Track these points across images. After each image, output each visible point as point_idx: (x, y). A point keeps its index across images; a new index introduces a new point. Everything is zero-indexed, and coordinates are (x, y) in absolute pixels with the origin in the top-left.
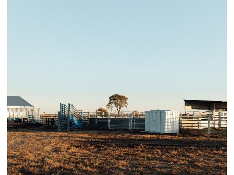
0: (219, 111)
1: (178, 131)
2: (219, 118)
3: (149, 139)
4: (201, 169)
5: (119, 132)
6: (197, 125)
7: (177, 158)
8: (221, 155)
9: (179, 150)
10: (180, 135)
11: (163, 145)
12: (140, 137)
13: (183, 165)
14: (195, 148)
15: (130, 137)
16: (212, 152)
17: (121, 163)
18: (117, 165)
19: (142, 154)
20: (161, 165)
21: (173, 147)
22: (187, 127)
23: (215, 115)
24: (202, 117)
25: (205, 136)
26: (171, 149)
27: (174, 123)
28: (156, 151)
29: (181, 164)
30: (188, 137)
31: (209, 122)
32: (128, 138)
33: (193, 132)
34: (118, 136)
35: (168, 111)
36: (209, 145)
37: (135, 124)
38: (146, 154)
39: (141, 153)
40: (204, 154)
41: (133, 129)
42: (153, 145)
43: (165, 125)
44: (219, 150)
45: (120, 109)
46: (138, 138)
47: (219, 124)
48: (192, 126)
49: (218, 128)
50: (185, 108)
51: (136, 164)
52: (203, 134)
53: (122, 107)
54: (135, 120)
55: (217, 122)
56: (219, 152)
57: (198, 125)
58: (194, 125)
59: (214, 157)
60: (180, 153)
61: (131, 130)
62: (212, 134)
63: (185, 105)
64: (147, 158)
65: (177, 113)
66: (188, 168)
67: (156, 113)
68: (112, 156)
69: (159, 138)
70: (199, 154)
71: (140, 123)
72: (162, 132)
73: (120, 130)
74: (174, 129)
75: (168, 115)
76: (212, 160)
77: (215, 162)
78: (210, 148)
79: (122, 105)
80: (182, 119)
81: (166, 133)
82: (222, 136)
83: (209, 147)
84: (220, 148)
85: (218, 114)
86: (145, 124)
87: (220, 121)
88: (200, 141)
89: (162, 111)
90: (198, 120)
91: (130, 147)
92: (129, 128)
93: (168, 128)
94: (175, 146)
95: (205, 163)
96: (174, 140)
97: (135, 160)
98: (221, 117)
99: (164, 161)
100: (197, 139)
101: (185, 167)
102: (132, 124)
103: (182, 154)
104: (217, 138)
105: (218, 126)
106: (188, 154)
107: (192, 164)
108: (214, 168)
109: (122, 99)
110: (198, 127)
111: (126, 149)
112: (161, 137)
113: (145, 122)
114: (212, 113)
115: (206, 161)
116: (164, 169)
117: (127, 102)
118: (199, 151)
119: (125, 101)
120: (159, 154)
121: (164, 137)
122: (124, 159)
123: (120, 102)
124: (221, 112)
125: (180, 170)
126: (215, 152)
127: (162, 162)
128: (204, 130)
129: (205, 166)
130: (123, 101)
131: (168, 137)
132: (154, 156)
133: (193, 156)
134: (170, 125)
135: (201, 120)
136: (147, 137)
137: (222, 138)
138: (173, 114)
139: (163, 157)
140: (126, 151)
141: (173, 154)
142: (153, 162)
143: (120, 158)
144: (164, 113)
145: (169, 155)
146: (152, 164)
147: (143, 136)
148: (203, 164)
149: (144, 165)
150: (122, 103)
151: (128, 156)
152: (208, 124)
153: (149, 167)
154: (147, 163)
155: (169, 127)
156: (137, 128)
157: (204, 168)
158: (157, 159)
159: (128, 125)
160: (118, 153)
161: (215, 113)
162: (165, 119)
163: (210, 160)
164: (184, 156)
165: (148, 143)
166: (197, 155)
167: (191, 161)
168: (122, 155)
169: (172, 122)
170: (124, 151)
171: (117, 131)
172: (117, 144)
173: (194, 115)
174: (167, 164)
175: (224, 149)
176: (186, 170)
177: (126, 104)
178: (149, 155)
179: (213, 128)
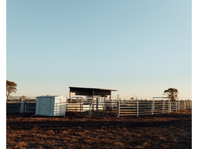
0: (97, 97)
1: (65, 114)
2: (97, 102)
3: (40, 121)
4: (90, 145)
5: (11, 115)
6: (79, 108)
7: (68, 137)
8: (102, 133)
9: (69, 130)
10: (67, 117)
11: (54, 126)
12: (32, 120)
13: (75, 142)
14: (81, 128)
15: (23, 120)
16: (96, 131)
17: (21, 144)
18: (17, 146)
19: (38, 135)
20: (57, 144)
21: (63, 128)
22: (72, 110)
23: (94, 100)
24: (84, 102)
25: (87, 118)
26: (61, 129)
27: (62, 107)
28: (50, 132)
29: (73, 142)
30: (73, 119)
31: (90, 106)
32: (21, 121)
33: (78, 114)
34: (11, 119)
35: (57, 97)
36: (92, 125)
37: (26, 108)
38: (41, 135)
39: (36, 134)
40: (89, 132)
41: (24, 113)
42: (46, 126)
43: (54, 109)
44: (100, 128)
45: (9, 94)
46: (30, 121)
47: (97, 107)
48: (76, 110)
49: (96, 111)
50: (70, 94)
51: (35, 144)
52: (85, 116)
53: (11, 93)
54: (26, 105)
55: (95, 106)
56: (101, 130)
57: (81, 109)
58: (77, 108)
59: (98, 135)
60: (71, 132)
61: (22, 114)
62: (92, 115)
63: (70, 92)
64: (44, 138)
65: (64, 98)
66: (80, 145)
67: (46, 98)
68: (10, 138)
69: (49, 120)
70: (85, 133)
71: (31, 107)
72: (51, 115)
73: (11, 114)
74: (62, 112)
75: (57, 100)
76: (98, 137)
77: (100, 138)
78: (93, 128)
79: (11, 90)
80: (68, 104)
81: (55, 115)
82: (100, 117)
83: (92, 126)
84: (101, 127)
85: (96, 99)
86: (35, 108)
87: (97, 105)
88: (84, 122)
89: (52, 97)
90: (81, 105)
91: (25, 129)
92: (21, 112)
93: (56, 112)
94: (65, 127)
95: (93, 140)
96: (63, 122)
97: (33, 141)
98: (99, 101)
99: (58, 140)
100: (81, 120)
101: (77, 144)
102: (24, 108)
103: (72, 133)
104: (96, 119)
105: (96, 109)
106: (77, 133)
107: (82, 141)
108: (100, 143)
109: (11, 85)
110: (81, 110)
111: (22, 131)
112: (51, 119)
113: (35, 106)
114: (92, 99)
115: (93, 138)
116: (60, 147)
117: (16, 88)
118: (85, 130)
119: (14, 87)
120: (53, 134)
121: (54, 119)
122: (22, 141)
123: (9, 87)
124: (98, 97)
125: (73, 147)
126: (98, 130)
127: (57, 141)
128: (85, 113)
129: (93, 142)
130: (12, 87)
131: (57, 119)
132: (49, 136)
133: (82, 135)
134: (59, 109)
135: (83, 104)
136: (39, 120)
137: (101, 119)
138: (61, 99)
139: (57, 137)
140: (22, 133)
141: (64, 134)
142: (49, 142)
143: (18, 140)
144: (53, 98)
145: (62, 134)
146: (49, 143)
147: (34, 119)
148: (91, 141)
149: (42, 145)
150: (11, 89)
151: (25, 137)
152: (90, 107)
153: (46, 146)
154: (44, 143)
155: (58, 110)
156: (28, 112)
157: (92, 144)
158: (52, 139)
159: (20, 109)
160: (15, 135)
161: (94, 98)
162: (54, 104)
163: (96, 137)
164: (75, 135)
165: (40, 125)
166: (84, 134)
167: (81, 139)
168: (19, 136)
169: (60, 106)
170: (20, 133)
171: (9, 115)
172: (12, 126)
173: (78, 100)
174: (61, 142)
175: (104, 128)
176: (79, 147)
177: (15, 90)
178: (45, 136)
179: (93, 111)
